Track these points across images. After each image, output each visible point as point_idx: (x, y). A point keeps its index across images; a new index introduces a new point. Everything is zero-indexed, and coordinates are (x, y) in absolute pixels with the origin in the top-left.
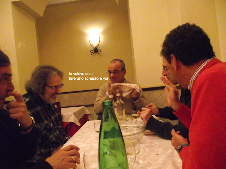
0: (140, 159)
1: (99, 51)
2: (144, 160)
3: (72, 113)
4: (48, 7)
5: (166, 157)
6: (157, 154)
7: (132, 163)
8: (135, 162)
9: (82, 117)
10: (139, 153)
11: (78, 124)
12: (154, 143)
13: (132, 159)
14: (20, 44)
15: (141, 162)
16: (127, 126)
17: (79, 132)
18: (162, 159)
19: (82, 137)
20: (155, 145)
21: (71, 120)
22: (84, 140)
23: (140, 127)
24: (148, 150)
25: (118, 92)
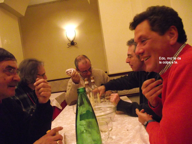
0: (113, 135)
1: (75, 43)
2: (117, 136)
3: (54, 98)
4: (29, 7)
5: (135, 132)
6: (128, 130)
7: (106, 139)
8: (108, 138)
9: (63, 101)
10: (112, 130)
11: (60, 107)
12: (124, 121)
13: (106, 136)
14: (6, 41)
15: (114, 137)
16: (102, 107)
17: (61, 115)
18: (131, 134)
19: (63, 119)
20: (125, 122)
21: (54, 104)
22: (65, 121)
23: (113, 108)
24: (119, 127)
25: (92, 78)
